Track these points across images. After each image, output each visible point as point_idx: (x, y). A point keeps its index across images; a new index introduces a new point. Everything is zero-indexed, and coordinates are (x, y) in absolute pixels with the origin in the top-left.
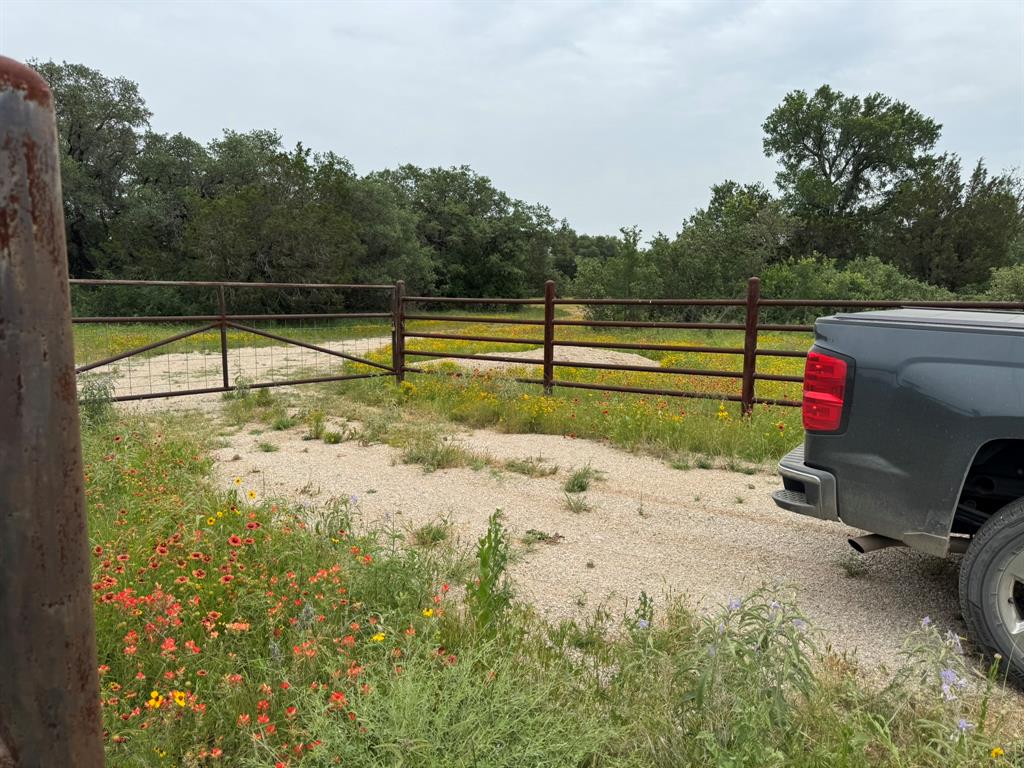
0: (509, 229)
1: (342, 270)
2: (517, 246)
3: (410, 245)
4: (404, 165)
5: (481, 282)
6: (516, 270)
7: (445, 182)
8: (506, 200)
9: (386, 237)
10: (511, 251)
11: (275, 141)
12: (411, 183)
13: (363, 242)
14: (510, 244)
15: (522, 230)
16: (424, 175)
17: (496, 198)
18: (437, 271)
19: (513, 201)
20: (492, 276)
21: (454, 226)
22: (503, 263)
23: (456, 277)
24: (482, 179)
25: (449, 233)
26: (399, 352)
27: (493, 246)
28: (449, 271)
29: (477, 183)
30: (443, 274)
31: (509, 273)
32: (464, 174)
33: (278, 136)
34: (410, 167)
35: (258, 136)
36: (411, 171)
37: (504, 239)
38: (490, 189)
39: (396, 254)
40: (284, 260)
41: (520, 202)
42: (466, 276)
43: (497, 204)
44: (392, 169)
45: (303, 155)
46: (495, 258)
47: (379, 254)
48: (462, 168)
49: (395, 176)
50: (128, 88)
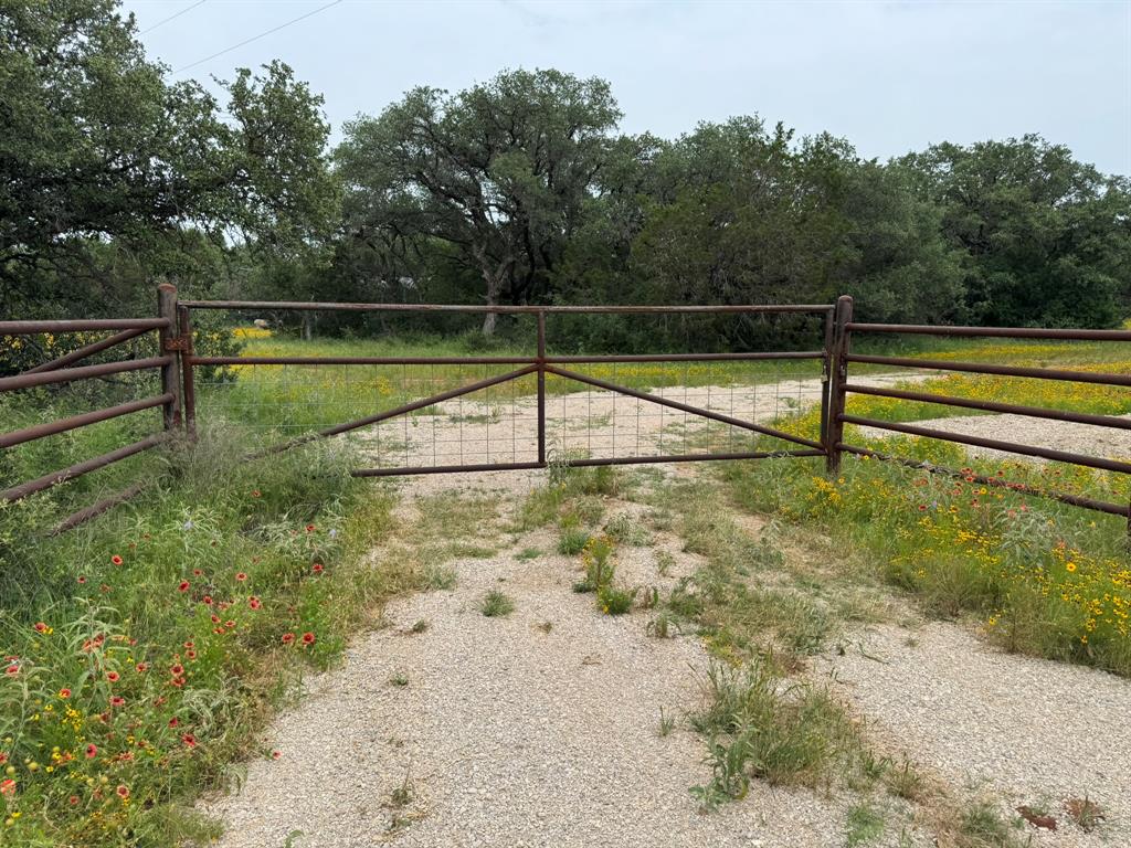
0: (1097, 218)
1: (823, 284)
2: (1109, 242)
3: (929, 248)
4: (938, 143)
5: (1041, 296)
6: (1102, 278)
7: (995, 159)
8: (1095, 177)
9: (893, 237)
10: (1097, 250)
11: (756, 128)
12: (945, 167)
13: (859, 247)
14: (1096, 240)
15: (1122, 218)
16: (966, 156)
17: (1079, 175)
18: (969, 282)
19: (1108, 177)
20: (1060, 288)
21: (1004, 218)
22: (1082, 269)
23: (999, 291)
24: (1057, 149)
25: (994, 228)
26: (833, 416)
27: (1067, 242)
28: (989, 283)
29: (1048, 156)
30: (980, 287)
31: (1091, 283)
32: (1027, 146)
33: (760, 121)
34: (946, 146)
35: (735, 124)
36: (948, 152)
37: (1087, 232)
38: (1068, 163)
39: (906, 261)
40: (746, 276)
41: (1119, 178)
42: (1016, 288)
43: (1079, 185)
44: (919, 152)
45: (784, 138)
46: (1067, 261)
47: (880, 260)
48: (1026, 138)
49: (923, 160)
50: (600, 89)
